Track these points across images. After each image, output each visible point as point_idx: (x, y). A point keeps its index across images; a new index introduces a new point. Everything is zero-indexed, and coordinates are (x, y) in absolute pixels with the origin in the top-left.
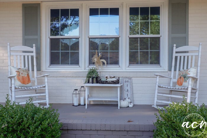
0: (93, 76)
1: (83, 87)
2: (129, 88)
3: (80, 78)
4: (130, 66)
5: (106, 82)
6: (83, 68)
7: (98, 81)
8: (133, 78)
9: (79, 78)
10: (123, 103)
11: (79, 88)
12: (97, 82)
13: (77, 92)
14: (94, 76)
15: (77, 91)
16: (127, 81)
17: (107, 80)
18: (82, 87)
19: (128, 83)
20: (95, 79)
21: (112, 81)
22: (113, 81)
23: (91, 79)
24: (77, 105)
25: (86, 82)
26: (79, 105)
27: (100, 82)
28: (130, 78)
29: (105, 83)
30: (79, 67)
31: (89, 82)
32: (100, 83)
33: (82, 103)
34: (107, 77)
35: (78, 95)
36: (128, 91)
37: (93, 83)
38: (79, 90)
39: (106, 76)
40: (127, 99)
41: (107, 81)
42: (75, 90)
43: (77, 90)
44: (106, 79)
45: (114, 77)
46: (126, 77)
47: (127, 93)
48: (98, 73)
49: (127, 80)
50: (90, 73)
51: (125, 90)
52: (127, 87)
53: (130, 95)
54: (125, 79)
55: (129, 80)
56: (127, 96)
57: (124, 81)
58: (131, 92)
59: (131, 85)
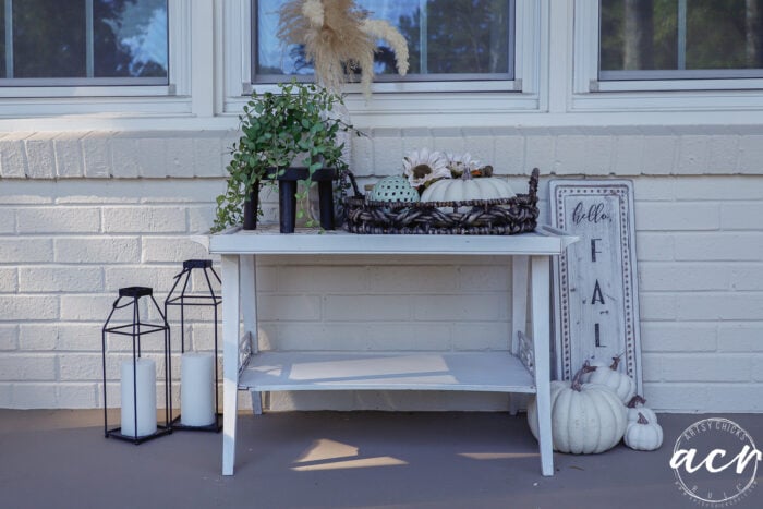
0: (295, 164)
1: (205, 264)
2: (606, 270)
3: (172, 185)
4: (604, 86)
5: (424, 218)
6: (202, 100)
7: (337, 209)
8: (640, 186)
9: (165, 185)
10: (576, 415)
11: (162, 280)
12: (330, 222)
13: (148, 310)
14: (299, 161)
15: (143, 300)
16: (596, 214)
17: (426, 198)
18: (189, 265)
19: (601, 230)
20: (306, 191)
21: (478, 206)
22: (492, 206)
23: (269, 195)
24: (146, 427)
25: (223, 216)
26: (171, 426)
27: (355, 214)
28: (617, 185)
29: (413, 227)
30: (172, 95)
31: (251, 223)
32: (354, 226)
33: (194, 413)
34: (421, 171)
35: (152, 343)
36: (598, 295)
37: (288, 225)
38: (160, 297)
39: (417, 158)
40: (603, 374)
41: (429, 208)
42: (123, 292)
43: (148, 291)
44: (413, 183)
45: (486, 173)
46: (584, 177)
47: (592, 313)
48: (341, 138)
49: (589, 201)
50: (261, 132)
51: (573, 290)
52: (594, 259)
53: (618, 330)
54: (575, 192)
55: (605, 202)
56: (598, 345)
57: (562, 211)
58: (626, 304)
59: (624, 248)
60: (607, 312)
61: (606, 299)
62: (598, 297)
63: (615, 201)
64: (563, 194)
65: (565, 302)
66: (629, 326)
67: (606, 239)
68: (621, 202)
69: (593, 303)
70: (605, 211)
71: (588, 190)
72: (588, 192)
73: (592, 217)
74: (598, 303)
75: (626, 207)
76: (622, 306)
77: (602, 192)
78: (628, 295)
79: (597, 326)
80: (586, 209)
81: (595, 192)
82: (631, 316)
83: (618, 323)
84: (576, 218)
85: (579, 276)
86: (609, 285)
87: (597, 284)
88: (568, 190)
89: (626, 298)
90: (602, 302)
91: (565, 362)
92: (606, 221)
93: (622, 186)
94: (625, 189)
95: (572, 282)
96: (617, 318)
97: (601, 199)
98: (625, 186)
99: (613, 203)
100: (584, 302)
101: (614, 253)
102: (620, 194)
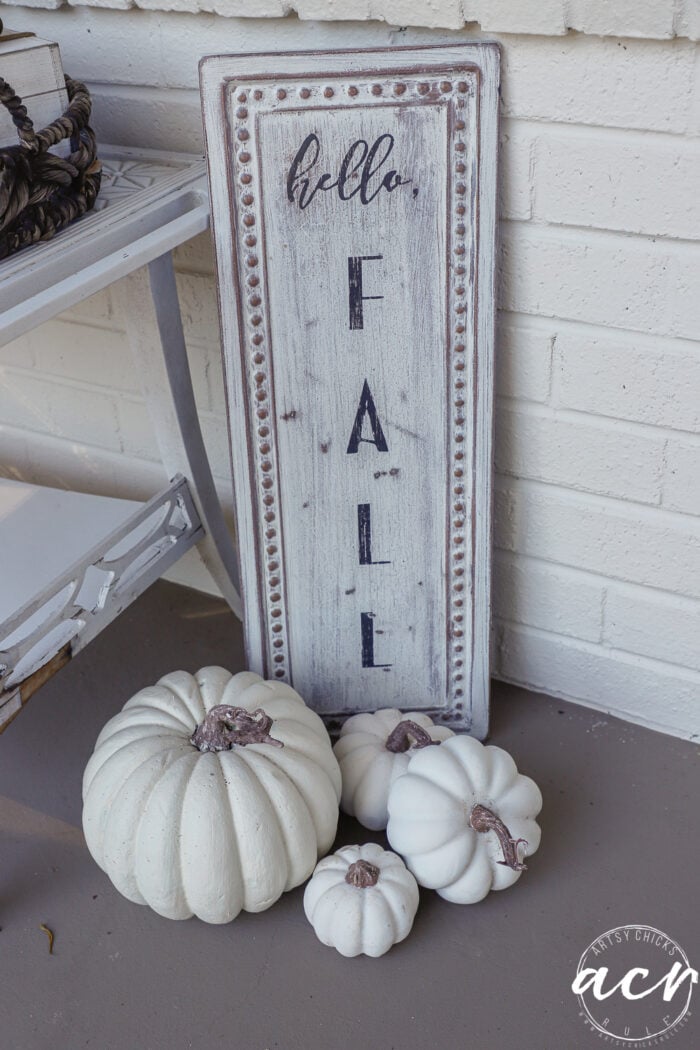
2: (395, 353)
16: (365, 174)
19: (384, 227)
28: (444, 65)
36: (367, 427)
49: (342, 129)
51: (290, 416)
52: (356, 319)
53: (427, 520)
54: (294, 100)
55: (398, 130)
56: (365, 558)
57: (252, 168)
58: (456, 448)
59: (457, 282)
60: (395, 472)
61: (392, 436)
62: (367, 432)
63: (435, 123)
64: (253, 108)
65: (265, 450)
66: (460, 508)
67: (398, 257)
68: (456, 126)
69: (353, 448)
70: (395, 163)
71: (342, 87)
72: (342, 97)
73: (353, 184)
74: (367, 448)
75: (472, 143)
76: (441, 451)
77: (389, 90)
78: (460, 422)
79: (364, 511)
80: (331, 159)
81: (366, 96)
82: (467, 481)
83: (428, 502)
84: (298, 189)
85: (308, 374)
86: (404, 397)
87: (366, 395)
88: (271, 91)
89: (456, 430)
90: (381, 444)
91: (270, 608)
92: (401, 194)
93: (461, 68)
94: (471, 79)
95: (287, 394)
96: (426, 487)
97: (385, 120)
98: (473, 69)
99: (427, 131)
100: (324, 449)
101: (422, 299)
102: (454, 97)
